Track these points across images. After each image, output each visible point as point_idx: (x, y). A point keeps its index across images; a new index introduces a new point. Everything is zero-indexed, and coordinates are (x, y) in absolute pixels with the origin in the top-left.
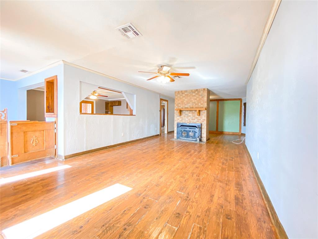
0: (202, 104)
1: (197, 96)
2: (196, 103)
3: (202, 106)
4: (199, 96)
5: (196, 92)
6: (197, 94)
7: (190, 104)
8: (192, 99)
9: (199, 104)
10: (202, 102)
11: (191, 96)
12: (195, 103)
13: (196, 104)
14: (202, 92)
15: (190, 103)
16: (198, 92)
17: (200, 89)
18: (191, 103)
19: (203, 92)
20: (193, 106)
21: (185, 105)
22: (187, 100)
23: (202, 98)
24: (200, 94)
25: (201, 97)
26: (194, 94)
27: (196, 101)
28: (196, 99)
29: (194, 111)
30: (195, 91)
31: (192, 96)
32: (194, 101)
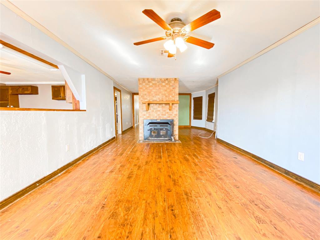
0: (173, 97)
1: (167, 86)
2: (167, 95)
3: (173, 99)
4: (169, 86)
5: (167, 82)
6: (167, 84)
7: (159, 96)
8: (162, 90)
9: (171, 96)
10: (173, 95)
11: (160, 86)
12: (165, 94)
13: (166, 97)
14: (173, 82)
15: (159, 95)
16: (168, 82)
17: (170, 78)
18: (160, 94)
19: (174, 82)
20: (162, 99)
21: (153, 97)
22: (155, 90)
23: (174, 89)
24: (171, 84)
25: (171, 88)
26: (164, 84)
27: (166, 92)
28: (166, 91)
29: (164, 105)
30: (165, 80)
31: (162, 86)
32: (163, 93)
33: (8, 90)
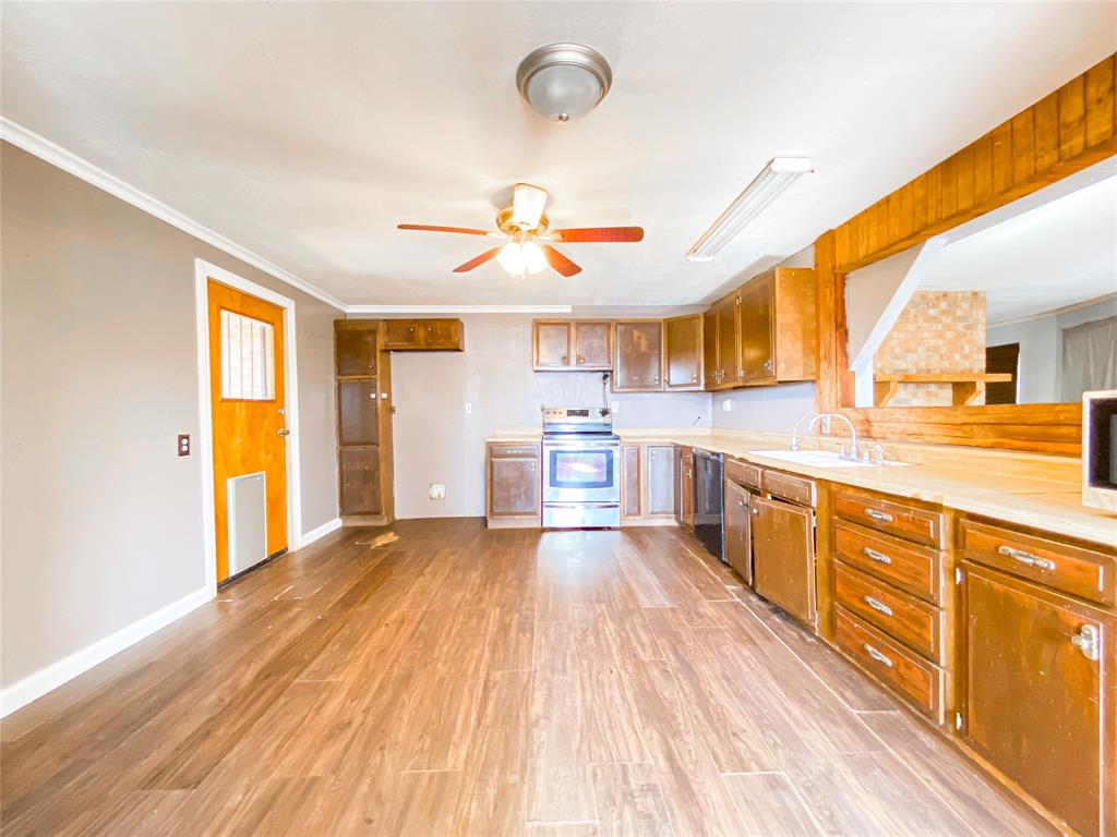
0: (966, 357)
1: (947, 320)
2: (944, 350)
3: (967, 364)
4: (953, 321)
5: (944, 305)
6: (944, 312)
7: (916, 357)
8: (926, 335)
9: (957, 357)
10: (967, 350)
11: (920, 320)
12: (936, 349)
13: (941, 357)
14: (965, 305)
15: (916, 351)
16: (949, 305)
17: (956, 292)
18: (920, 350)
19: (971, 305)
20: (927, 365)
21: (896, 358)
22: (902, 335)
23: (968, 332)
24: (959, 313)
25: (960, 327)
26: (932, 312)
27: (940, 341)
28: (941, 336)
29: (933, 388)
30: (938, 298)
31: (925, 321)
32: (932, 342)
33: (373, 332)
